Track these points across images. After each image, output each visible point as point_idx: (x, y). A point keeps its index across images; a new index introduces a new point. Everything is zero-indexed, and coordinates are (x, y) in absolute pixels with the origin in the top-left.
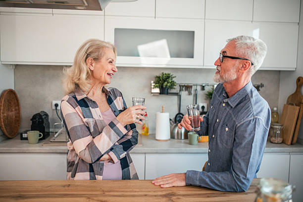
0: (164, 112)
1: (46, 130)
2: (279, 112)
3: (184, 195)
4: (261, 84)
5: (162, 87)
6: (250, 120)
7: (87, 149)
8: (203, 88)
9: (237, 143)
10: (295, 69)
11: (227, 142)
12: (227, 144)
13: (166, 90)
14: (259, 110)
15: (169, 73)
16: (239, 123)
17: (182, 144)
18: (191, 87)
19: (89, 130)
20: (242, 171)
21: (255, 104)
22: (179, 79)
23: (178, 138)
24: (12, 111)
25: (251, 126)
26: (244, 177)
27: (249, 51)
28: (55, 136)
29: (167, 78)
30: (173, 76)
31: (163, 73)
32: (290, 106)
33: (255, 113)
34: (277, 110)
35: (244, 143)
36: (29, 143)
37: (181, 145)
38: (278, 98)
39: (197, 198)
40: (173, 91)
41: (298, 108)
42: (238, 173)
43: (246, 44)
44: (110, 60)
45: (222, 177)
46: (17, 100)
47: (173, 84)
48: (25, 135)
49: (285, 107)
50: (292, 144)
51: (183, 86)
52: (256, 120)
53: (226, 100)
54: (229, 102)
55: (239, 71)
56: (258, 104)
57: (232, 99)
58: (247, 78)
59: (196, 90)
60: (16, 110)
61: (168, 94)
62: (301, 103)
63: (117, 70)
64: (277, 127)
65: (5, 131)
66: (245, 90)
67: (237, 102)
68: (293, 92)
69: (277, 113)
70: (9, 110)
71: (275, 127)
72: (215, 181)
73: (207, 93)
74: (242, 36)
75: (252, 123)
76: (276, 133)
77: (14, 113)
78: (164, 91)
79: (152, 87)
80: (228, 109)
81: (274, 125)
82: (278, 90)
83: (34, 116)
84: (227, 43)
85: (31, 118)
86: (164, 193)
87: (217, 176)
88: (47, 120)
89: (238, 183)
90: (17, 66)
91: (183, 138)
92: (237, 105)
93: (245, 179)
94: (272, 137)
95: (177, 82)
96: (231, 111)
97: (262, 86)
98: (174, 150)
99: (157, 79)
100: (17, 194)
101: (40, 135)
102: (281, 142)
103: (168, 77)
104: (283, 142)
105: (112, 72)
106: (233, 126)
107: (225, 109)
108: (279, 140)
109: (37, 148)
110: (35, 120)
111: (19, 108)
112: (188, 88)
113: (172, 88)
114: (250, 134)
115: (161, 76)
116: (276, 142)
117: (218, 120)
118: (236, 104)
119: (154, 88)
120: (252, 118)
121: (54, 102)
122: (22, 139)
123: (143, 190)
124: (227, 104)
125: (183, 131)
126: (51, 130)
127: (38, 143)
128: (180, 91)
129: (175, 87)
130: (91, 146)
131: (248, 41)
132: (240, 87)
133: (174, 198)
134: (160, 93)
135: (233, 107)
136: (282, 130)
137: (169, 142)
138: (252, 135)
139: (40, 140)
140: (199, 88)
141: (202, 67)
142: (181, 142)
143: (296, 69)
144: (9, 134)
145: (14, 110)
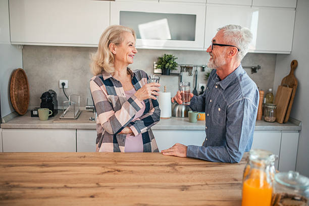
0: (167, 92)
1: (55, 108)
2: (274, 93)
3: (185, 165)
4: (258, 66)
5: (164, 68)
6: (240, 101)
7: (109, 121)
8: (203, 69)
9: (228, 122)
10: (289, 53)
11: (220, 120)
12: (219, 122)
13: (168, 71)
14: (247, 92)
15: (171, 54)
16: (230, 104)
17: (183, 122)
18: (192, 68)
19: (112, 106)
20: (234, 146)
21: (243, 87)
22: (180, 61)
23: (179, 116)
24: (21, 89)
25: (240, 106)
26: (237, 151)
27: (236, 39)
28: (64, 113)
29: (169, 60)
30: (175, 58)
31: (165, 55)
32: (284, 87)
33: (243, 94)
34: (272, 91)
35: (235, 122)
36: (39, 120)
37: (181, 122)
38: (273, 80)
39: (196, 168)
40: (174, 72)
41: (291, 89)
42: (231, 148)
43: (233, 32)
44: (130, 43)
45: (218, 151)
46: (26, 79)
47: (175, 65)
48: (35, 113)
49: (279, 89)
50: (284, 123)
51: (184, 67)
52: (244, 101)
53: (218, 83)
54: (221, 85)
55: (227, 57)
56: (246, 87)
57: (223, 82)
58: (236, 63)
59: (197, 71)
60: (24, 88)
61: (169, 74)
62: (293, 85)
63: (137, 51)
64: (271, 107)
65: (17, 108)
66: (234, 74)
67: (228, 85)
68: (288, 75)
69: (272, 94)
70: (18, 88)
71: (269, 107)
72: (213, 155)
73: (207, 74)
74: (230, 25)
75: (241, 104)
76: (270, 112)
77: (23, 91)
78: (166, 72)
79: (155, 67)
80: (220, 91)
81: (268, 105)
82: (274, 73)
83: (44, 94)
84: (217, 32)
85: (41, 96)
86: (168, 163)
87: (214, 150)
88: (56, 99)
89: (232, 156)
90: (24, 46)
91: (183, 116)
92: (228, 87)
93: (237, 152)
94: (266, 116)
95: (178, 64)
96: (222, 93)
97: (259, 67)
98: (175, 127)
99: (160, 60)
100: (41, 163)
101: (50, 113)
102: (274, 120)
103: (170, 58)
104: (276, 121)
105: (133, 54)
106: (225, 107)
107: (218, 91)
108: (273, 119)
109: (47, 124)
110: (44, 98)
111: (27, 86)
112: (188, 69)
113: (174, 69)
114: (240, 114)
115: (163, 57)
116: (270, 121)
117: (211, 101)
118: (226, 86)
119: (156, 69)
120: (241, 99)
121: (61, 82)
122: (33, 115)
123: (150, 161)
124: (219, 86)
125: (183, 109)
126: (59, 108)
127: (48, 120)
128: (181, 71)
129: (176, 68)
130: (113, 119)
131: (235, 30)
132: (230, 71)
133: (177, 167)
134: (162, 74)
135: (224, 89)
136: (275, 110)
137: (170, 119)
138: (241, 115)
139: (50, 117)
140: (199, 69)
141: (202, 50)
142: (181, 120)
143: (291, 52)
144: (20, 111)
145: (23, 88)
